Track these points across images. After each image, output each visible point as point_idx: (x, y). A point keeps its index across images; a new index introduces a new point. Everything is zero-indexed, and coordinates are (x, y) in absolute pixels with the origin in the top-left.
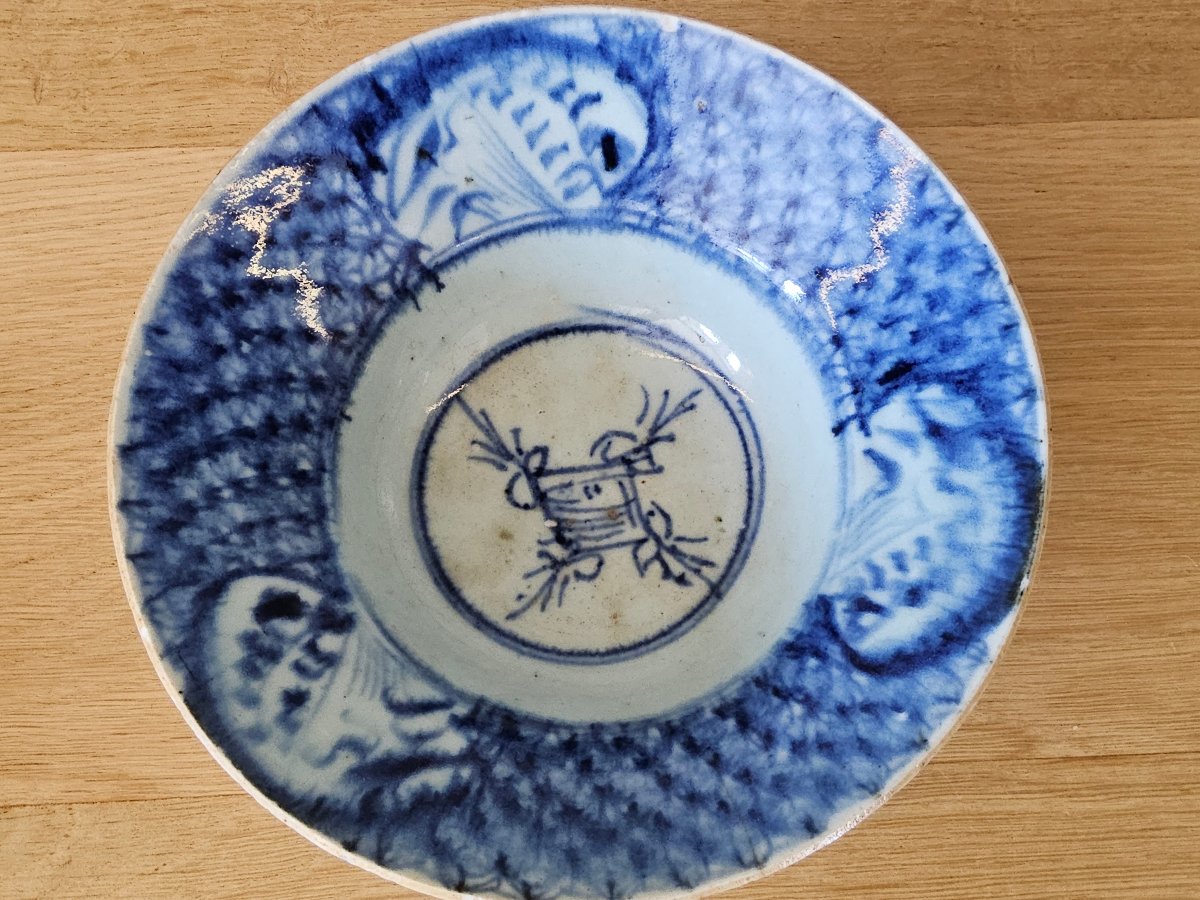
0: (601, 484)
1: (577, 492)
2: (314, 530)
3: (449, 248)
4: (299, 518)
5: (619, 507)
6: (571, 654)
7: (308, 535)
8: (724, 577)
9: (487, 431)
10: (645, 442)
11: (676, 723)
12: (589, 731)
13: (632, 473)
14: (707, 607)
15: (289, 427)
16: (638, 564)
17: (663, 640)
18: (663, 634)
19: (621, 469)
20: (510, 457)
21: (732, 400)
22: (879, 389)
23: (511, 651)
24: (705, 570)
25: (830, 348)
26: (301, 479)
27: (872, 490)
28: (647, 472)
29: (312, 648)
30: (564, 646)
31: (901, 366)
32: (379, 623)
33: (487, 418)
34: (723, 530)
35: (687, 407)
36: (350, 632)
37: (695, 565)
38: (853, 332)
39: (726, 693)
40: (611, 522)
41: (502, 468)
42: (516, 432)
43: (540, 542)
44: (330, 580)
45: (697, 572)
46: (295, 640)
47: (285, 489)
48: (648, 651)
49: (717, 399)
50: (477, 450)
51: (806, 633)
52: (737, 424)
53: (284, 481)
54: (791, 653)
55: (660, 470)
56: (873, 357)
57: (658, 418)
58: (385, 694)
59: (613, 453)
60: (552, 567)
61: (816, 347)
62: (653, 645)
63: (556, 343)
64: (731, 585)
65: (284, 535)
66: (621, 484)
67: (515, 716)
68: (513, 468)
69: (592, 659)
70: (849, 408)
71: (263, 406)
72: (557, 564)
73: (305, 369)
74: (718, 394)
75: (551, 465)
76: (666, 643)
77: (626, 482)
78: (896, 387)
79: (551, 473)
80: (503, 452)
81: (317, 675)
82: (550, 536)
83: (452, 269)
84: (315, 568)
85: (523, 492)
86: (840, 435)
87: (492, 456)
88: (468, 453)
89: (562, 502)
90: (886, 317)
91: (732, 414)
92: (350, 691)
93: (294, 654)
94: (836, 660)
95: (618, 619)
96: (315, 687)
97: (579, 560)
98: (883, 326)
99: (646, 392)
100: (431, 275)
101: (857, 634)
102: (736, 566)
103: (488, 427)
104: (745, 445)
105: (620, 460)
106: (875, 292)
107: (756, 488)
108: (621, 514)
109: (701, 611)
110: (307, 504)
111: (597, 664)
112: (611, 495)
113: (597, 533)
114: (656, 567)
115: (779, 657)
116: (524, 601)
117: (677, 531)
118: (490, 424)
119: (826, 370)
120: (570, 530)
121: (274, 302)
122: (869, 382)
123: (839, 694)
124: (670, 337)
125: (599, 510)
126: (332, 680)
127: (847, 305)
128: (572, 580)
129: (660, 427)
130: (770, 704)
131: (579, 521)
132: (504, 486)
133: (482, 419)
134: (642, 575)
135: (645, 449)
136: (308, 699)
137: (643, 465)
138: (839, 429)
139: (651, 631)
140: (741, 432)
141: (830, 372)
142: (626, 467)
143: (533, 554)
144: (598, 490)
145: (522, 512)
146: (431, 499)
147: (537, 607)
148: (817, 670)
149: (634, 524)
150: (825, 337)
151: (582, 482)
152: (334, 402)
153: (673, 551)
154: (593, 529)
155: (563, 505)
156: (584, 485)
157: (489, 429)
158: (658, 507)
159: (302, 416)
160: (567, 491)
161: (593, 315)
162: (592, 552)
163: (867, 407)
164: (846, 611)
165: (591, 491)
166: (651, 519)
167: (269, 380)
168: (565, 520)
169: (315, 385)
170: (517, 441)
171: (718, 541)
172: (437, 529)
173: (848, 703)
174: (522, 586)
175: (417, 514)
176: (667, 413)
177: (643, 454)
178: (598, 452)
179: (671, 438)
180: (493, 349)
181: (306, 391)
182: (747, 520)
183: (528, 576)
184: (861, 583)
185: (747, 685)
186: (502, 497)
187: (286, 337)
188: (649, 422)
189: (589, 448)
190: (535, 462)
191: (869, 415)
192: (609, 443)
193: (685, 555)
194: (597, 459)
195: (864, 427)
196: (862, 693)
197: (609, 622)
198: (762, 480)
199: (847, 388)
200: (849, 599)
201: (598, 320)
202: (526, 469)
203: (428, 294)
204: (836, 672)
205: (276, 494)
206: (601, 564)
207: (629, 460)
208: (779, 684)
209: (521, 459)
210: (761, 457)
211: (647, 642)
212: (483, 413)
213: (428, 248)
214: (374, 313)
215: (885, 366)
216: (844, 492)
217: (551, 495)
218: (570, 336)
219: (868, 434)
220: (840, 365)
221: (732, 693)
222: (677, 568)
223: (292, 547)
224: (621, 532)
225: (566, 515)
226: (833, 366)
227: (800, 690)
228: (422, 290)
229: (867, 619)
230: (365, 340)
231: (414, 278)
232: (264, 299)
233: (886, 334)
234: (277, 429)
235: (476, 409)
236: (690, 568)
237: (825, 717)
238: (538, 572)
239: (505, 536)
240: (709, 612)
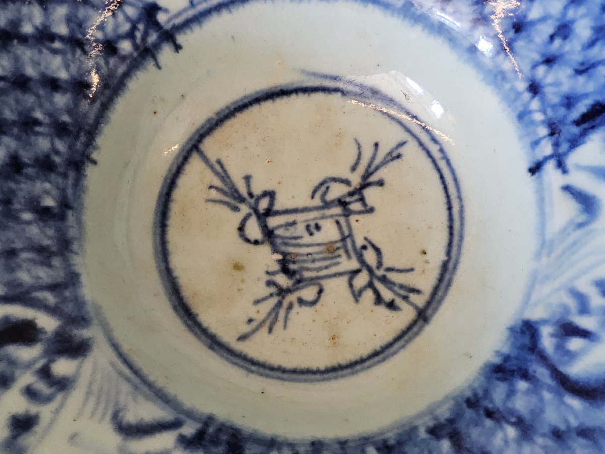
0: (321, 223)
1: (300, 230)
2: (56, 262)
3: (185, 10)
4: (41, 250)
5: (336, 242)
6: (294, 371)
7: (50, 266)
8: (429, 303)
9: (223, 177)
10: (358, 187)
11: (392, 442)
12: (310, 449)
13: (347, 213)
14: (415, 329)
15: (33, 166)
16: (353, 292)
17: (377, 359)
18: (376, 354)
19: (337, 210)
20: (242, 200)
21: (434, 149)
22: (575, 130)
23: (241, 369)
24: (413, 297)
25: (527, 96)
26: (44, 214)
27: (571, 222)
28: (360, 213)
29: (45, 373)
30: (288, 364)
31: (597, 107)
32: (116, 347)
33: (222, 167)
34: (427, 262)
35: (395, 156)
36: (85, 356)
37: (403, 292)
38: (549, 79)
39: (438, 412)
40: (330, 255)
41: (236, 209)
42: (248, 179)
43: (268, 273)
44: (69, 308)
45: (405, 298)
46: (28, 366)
47: (28, 223)
48: (363, 369)
49: (420, 149)
50: (214, 194)
51: (512, 355)
52: (439, 170)
53: (27, 216)
54: (500, 375)
55: (371, 210)
56: (569, 101)
57: (369, 166)
58: (115, 416)
59: (330, 196)
60: (278, 295)
61: (513, 96)
62: (367, 364)
63: (282, 103)
64: (436, 310)
65: (25, 265)
66: (338, 222)
67: (241, 434)
68: (245, 209)
69: (313, 377)
70: (546, 149)
71: (7, 147)
72: (282, 292)
73: (50, 115)
74: (421, 144)
75: (278, 206)
76: (379, 362)
77: (342, 220)
78: (593, 127)
79: (278, 213)
80: (236, 195)
81: (48, 399)
82: (276, 267)
83: (188, 31)
84: (55, 297)
85: (254, 230)
86: (537, 174)
87: (227, 199)
88: (205, 196)
89: (287, 238)
90: (582, 64)
91: (434, 161)
92: (80, 414)
93: (26, 379)
94: (546, 384)
95: (336, 340)
96: (45, 412)
97: (302, 288)
98: (578, 72)
99: (359, 144)
100: (169, 36)
101: (566, 358)
102: (440, 293)
103: (223, 174)
104: (445, 188)
105: (336, 202)
106: (571, 41)
107: (457, 225)
108: (338, 248)
109: (410, 334)
110: (50, 238)
111: (318, 380)
112: (329, 232)
113: (318, 264)
114: (369, 295)
115: (488, 378)
116: (254, 325)
117: (387, 263)
118: (225, 171)
119: (523, 116)
120: (294, 262)
121: (19, 52)
122: (565, 124)
123: (552, 416)
124: (379, 96)
125: (319, 245)
126: (62, 405)
127: (543, 55)
128: (296, 305)
129: (371, 174)
130: (483, 427)
131: (302, 255)
132: (236, 224)
133: (218, 168)
134: (357, 301)
135: (358, 193)
136: (37, 424)
137: (356, 206)
138: (535, 169)
139: (365, 351)
140: (442, 177)
141: (526, 118)
142: (342, 208)
143: (262, 284)
144: (318, 227)
145: (251, 247)
146: (172, 234)
147: (265, 329)
148: (527, 392)
149: (349, 257)
150: (522, 86)
151: (305, 221)
152: (79, 146)
153: (384, 280)
154: (313, 261)
155: (287, 241)
156: (305, 224)
157: (224, 176)
158: (370, 242)
159: (47, 157)
160: (292, 229)
161: (313, 78)
162: (313, 281)
163: (564, 147)
164: (552, 335)
165: (312, 229)
166: (364, 252)
167: (14, 123)
168: (289, 254)
169: (60, 130)
170: (248, 186)
171: (423, 271)
172: (177, 262)
173: (562, 427)
174: (252, 312)
175: (160, 248)
176: (377, 161)
177: (356, 197)
178: (318, 195)
179: (381, 183)
180: (228, 107)
181: (51, 136)
182: (448, 253)
183: (257, 302)
184: (566, 309)
185: (457, 404)
186: (236, 233)
187: (32, 84)
188: (361, 169)
189: (310, 193)
190: (264, 204)
191: (566, 154)
192: (328, 188)
193: (394, 284)
194: (317, 202)
195: (561, 165)
196: (577, 417)
197: (328, 342)
198: (462, 218)
199: (543, 131)
200: (554, 324)
201: (317, 83)
202: (256, 211)
203: (166, 53)
204: (547, 395)
205: (18, 227)
206: (321, 291)
207: (345, 202)
208: (490, 406)
209: (252, 201)
210: (460, 198)
211: (362, 361)
212: (219, 162)
213: (166, 11)
214: (116, 67)
215: (582, 108)
216: (542, 225)
217: (277, 232)
218: (294, 96)
219: (565, 172)
220: (537, 111)
221: (444, 413)
222: (387, 295)
223: (32, 277)
224: (338, 264)
225: (291, 250)
226: (530, 112)
227: (512, 412)
228: (161, 49)
229: (575, 344)
230: (107, 92)
231: (153, 37)
232: (9, 48)
233: (581, 79)
234: (22, 169)
235: (213, 159)
236: (399, 295)
237: (540, 440)
238: (265, 299)
239: (238, 267)
240: (417, 334)
